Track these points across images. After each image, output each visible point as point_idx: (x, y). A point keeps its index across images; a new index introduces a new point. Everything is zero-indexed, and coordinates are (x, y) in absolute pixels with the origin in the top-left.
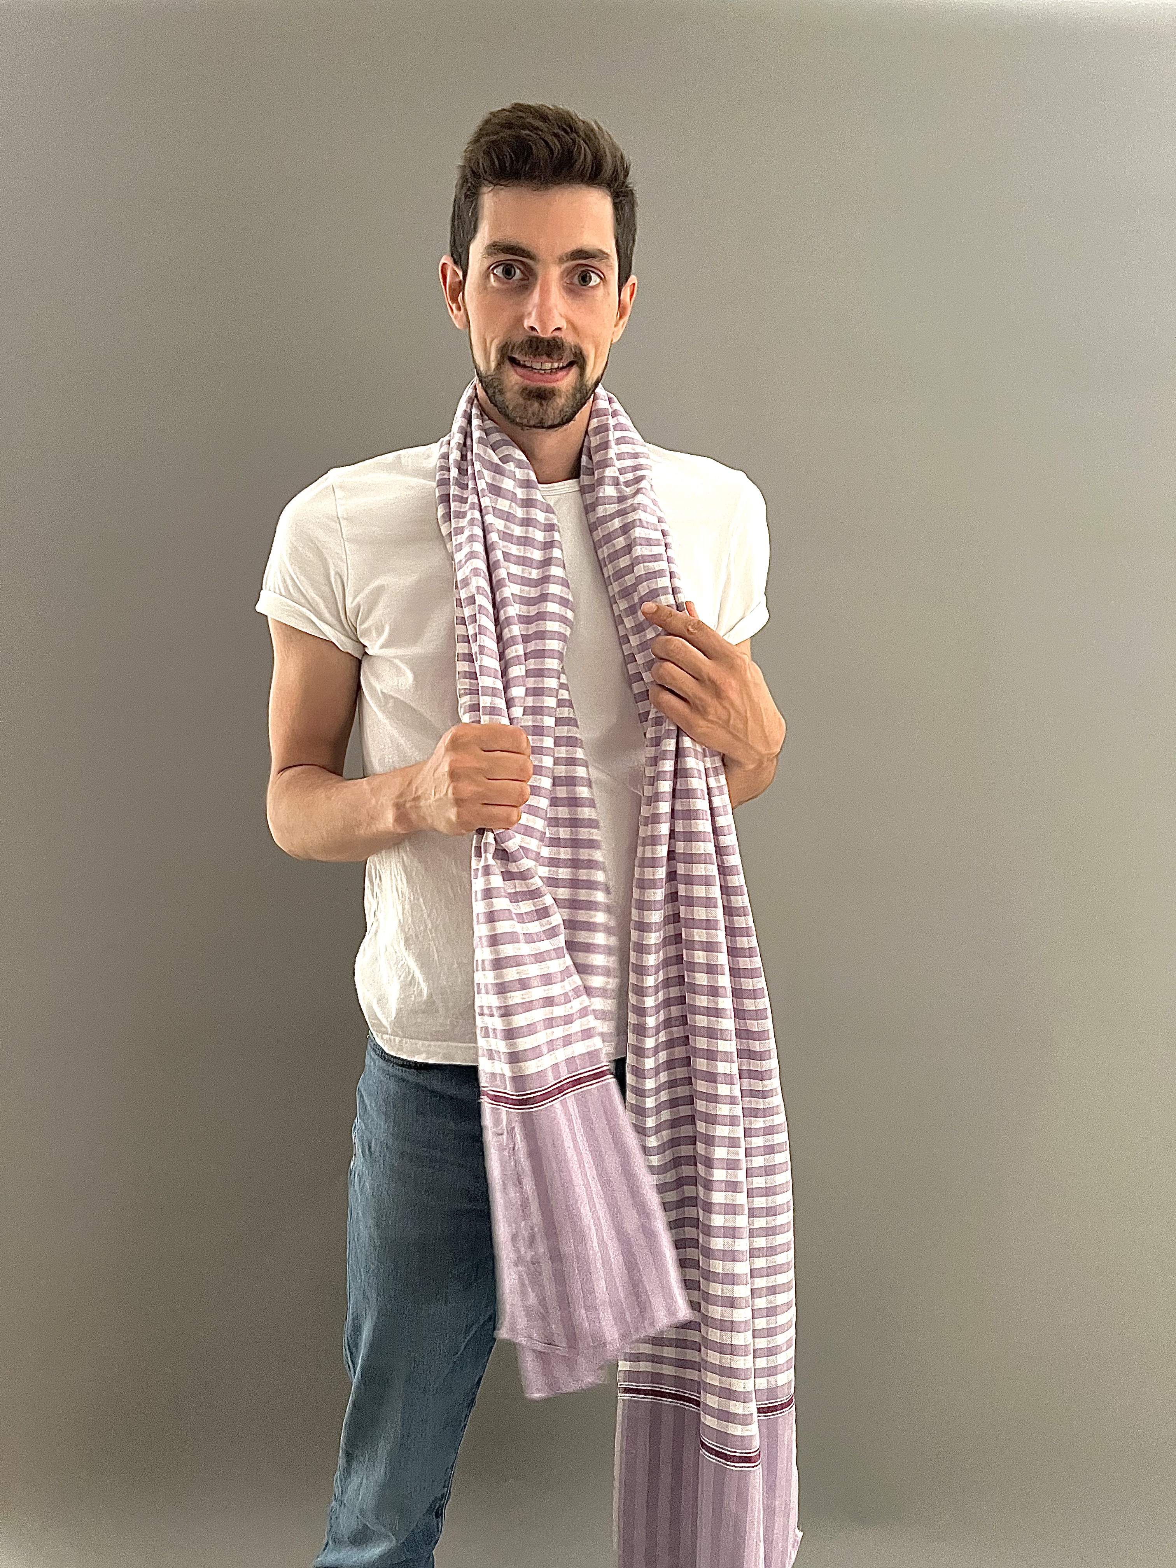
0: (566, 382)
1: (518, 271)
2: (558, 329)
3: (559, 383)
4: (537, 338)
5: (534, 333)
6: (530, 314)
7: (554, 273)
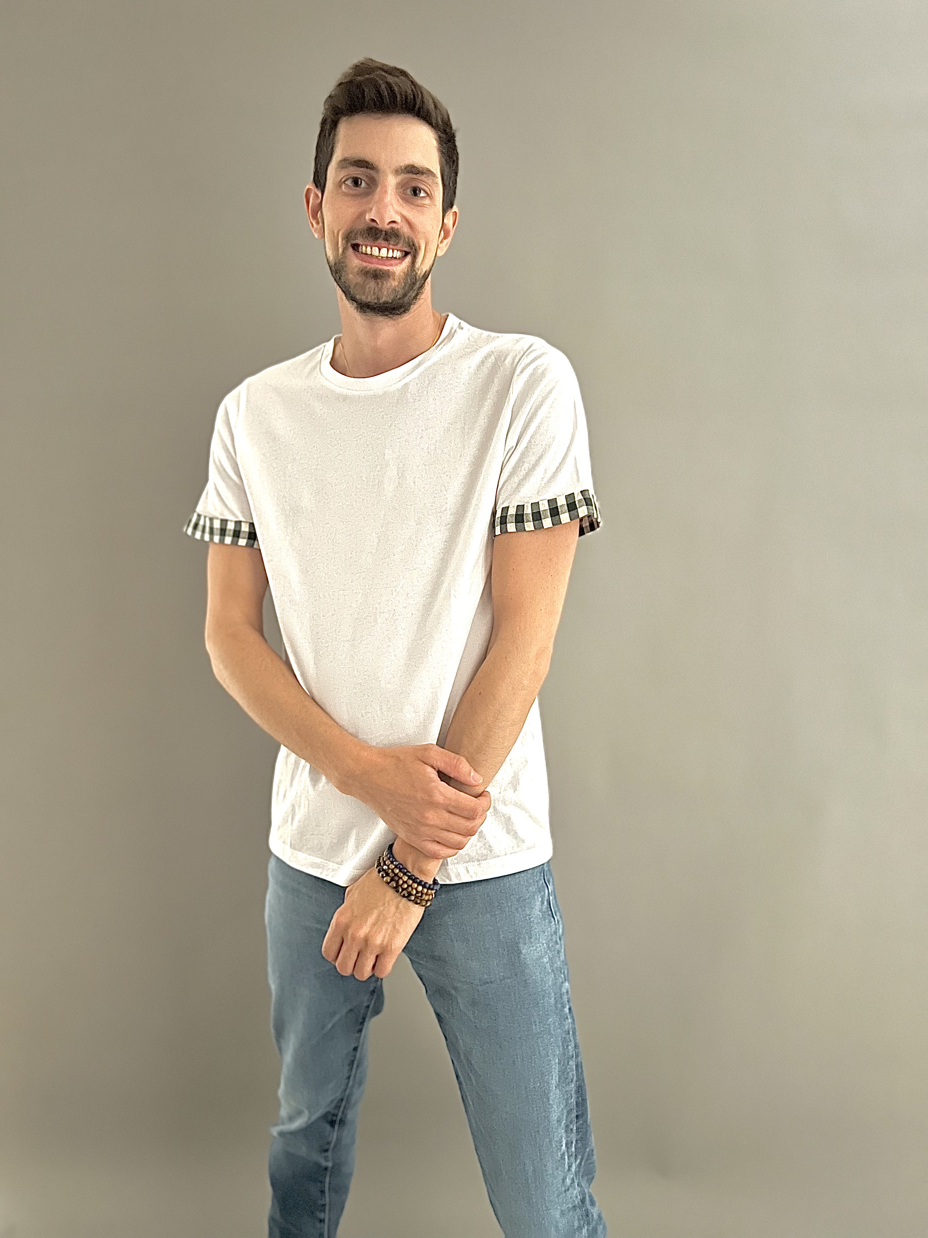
0: (400, 269)
1: (363, 182)
2: (394, 222)
3: (394, 268)
4: (377, 229)
5: (374, 224)
6: (371, 209)
7: (391, 181)
